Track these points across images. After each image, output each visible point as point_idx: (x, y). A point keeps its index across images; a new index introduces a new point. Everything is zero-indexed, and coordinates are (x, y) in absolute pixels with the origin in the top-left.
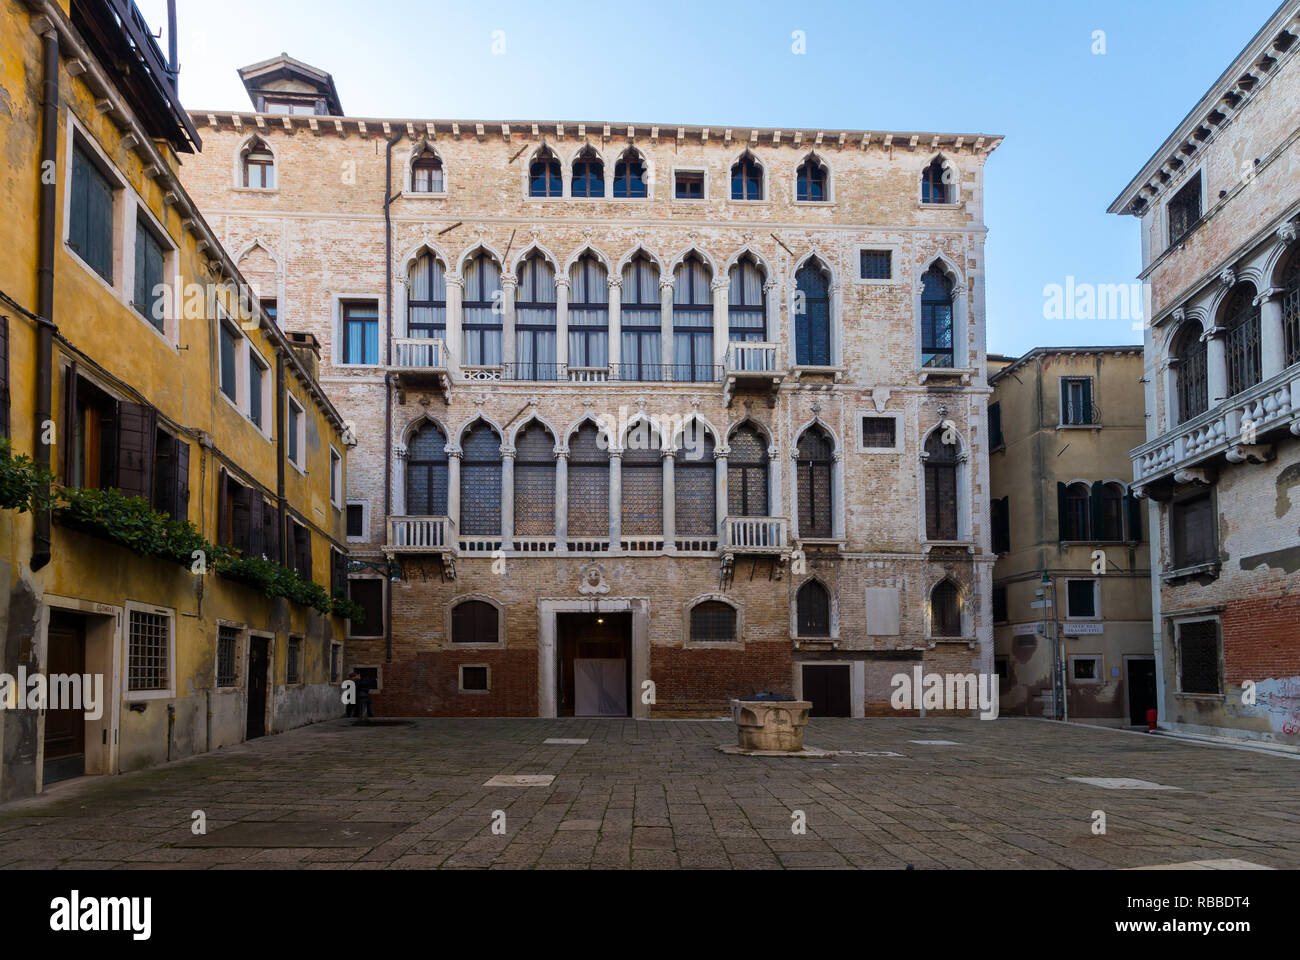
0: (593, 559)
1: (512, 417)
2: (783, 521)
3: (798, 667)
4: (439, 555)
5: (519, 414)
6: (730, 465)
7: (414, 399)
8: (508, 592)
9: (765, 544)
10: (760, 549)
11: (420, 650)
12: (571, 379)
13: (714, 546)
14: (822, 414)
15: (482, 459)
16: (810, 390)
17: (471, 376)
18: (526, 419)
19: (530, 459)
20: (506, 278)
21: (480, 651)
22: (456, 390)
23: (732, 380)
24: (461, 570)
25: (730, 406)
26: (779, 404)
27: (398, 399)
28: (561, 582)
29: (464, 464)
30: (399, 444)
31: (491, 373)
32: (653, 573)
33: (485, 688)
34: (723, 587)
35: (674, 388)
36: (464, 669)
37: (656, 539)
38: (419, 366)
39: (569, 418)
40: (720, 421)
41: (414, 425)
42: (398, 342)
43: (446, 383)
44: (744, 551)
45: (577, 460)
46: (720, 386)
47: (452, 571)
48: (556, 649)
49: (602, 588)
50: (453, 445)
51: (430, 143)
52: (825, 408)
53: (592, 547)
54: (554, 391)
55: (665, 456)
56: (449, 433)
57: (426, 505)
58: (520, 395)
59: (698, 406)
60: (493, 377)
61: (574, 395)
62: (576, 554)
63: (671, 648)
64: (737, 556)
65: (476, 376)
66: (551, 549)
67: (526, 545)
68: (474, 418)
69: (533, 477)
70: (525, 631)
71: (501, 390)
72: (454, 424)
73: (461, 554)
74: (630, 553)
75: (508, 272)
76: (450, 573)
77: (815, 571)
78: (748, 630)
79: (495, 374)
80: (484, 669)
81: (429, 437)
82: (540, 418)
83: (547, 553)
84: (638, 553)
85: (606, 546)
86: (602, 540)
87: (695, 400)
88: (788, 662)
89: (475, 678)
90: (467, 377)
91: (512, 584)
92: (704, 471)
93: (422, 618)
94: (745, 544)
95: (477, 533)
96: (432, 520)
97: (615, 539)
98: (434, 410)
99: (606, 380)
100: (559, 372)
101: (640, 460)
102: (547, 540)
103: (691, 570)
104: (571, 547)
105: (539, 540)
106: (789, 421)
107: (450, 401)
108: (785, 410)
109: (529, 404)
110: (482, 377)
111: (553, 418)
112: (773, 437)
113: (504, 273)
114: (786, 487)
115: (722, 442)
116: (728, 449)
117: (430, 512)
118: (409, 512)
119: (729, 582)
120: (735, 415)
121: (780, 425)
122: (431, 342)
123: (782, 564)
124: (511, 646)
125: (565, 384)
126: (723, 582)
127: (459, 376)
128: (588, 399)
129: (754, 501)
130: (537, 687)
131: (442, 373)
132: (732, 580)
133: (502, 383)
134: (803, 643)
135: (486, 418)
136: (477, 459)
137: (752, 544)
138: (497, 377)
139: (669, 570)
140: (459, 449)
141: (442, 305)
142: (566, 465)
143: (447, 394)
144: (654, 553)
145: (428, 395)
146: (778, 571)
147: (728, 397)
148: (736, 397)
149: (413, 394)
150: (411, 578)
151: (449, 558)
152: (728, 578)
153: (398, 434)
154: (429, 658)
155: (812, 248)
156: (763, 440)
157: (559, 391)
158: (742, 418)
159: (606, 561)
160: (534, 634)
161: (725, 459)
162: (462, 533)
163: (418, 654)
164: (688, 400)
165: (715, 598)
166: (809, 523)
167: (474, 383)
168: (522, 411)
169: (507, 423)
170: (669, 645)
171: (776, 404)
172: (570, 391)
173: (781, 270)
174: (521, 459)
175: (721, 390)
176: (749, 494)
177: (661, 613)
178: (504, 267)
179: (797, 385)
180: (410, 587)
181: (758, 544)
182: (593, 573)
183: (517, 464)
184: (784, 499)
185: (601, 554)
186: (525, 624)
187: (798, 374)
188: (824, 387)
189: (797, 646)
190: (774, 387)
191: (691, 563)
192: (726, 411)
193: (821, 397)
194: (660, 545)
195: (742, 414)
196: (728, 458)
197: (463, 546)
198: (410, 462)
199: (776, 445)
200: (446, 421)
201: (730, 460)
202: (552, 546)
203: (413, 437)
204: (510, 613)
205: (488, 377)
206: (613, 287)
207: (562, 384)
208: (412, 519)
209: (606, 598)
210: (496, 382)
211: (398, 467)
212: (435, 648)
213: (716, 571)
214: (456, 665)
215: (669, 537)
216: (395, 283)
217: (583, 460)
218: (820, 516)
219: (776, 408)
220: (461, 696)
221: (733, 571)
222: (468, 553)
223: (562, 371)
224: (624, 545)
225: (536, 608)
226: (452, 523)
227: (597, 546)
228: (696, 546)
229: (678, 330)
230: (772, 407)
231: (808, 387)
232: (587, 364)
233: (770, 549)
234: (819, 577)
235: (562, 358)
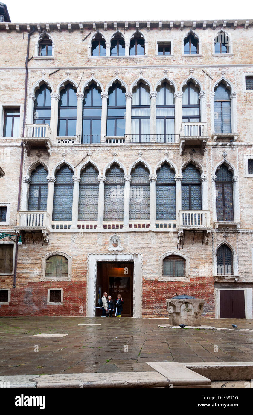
0: (115, 233)
1: (79, 162)
2: (208, 212)
3: (217, 291)
4: (40, 231)
5: (83, 160)
6: (183, 185)
7: (34, 154)
8: (73, 250)
9: (199, 224)
10: (196, 227)
11: (30, 281)
12: (107, 143)
13: (175, 226)
14: (228, 157)
15: (65, 183)
16: (222, 145)
17: (61, 142)
18: (85, 162)
19: (87, 183)
20: (79, 95)
21: (58, 281)
22: (54, 149)
23: (183, 141)
24: (52, 239)
25: (183, 154)
26: (206, 153)
27: (26, 154)
28: (100, 245)
29: (56, 185)
30: (26, 175)
31: (71, 140)
32: (144, 240)
33: (60, 302)
34: (179, 247)
35: (156, 146)
36: (51, 291)
37: (146, 222)
38: (38, 137)
39: (106, 161)
40: (178, 162)
41: (33, 166)
42: (27, 126)
43: (49, 145)
44: (188, 228)
45: (110, 183)
46: (178, 144)
47: (47, 239)
48: (96, 281)
49: (118, 248)
50: (51, 175)
51: (47, 33)
52: (229, 154)
53: (115, 227)
54: (99, 149)
55: (151, 180)
56: (49, 170)
57: (37, 206)
58: (83, 151)
59: (167, 155)
60: (71, 142)
61: (108, 150)
62: (107, 230)
63: (152, 281)
64: (185, 231)
65: (63, 142)
66: (95, 228)
67: (83, 226)
68: (61, 162)
69: (88, 191)
70: (81, 271)
71: (74, 149)
72: (52, 165)
73: (52, 230)
74: (133, 229)
75: (80, 92)
76: (46, 240)
77: (225, 239)
78: (191, 271)
79: (72, 141)
80: (60, 291)
81: (41, 172)
82: (92, 162)
83: (93, 230)
84: (137, 230)
85: (122, 226)
86: (119, 223)
87: (166, 151)
88: (212, 289)
89: (56, 296)
90: (59, 142)
91: (76, 246)
92: (170, 187)
93: (32, 264)
94: (189, 224)
95: (60, 220)
96: (38, 213)
97: (126, 222)
98: (43, 159)
99: (124, 142)
100: (102, 139)
101: (140, 182)
102: (93, 223)
103: (163, 239)
104: (105, 227)
105: (89, 223)
106: (211, 161)
107: (50, 154)
108: (210, 156)
109: (87, 155)
110: (66, 142)
111: (98, 161)
112: (203, 169)
113: (78, 92)
114: (210, 195)
115: (179, 172)
116: (181, 176)
117: (39, 209)
118: (29, 210)
119: (182, 245)
120: (185, 159)
121: (207, 163)
122: (43, 125)
123: (208, 235)
124: (73, 280)
125: (105, 145)
126: (179, 245)
127: (55, 142)
128: (115, 152)
129: (194, 203)
130: (86, 301)
131: (47, 140)
132: (183, 244)
133: (75, 145)
134: (220, 278)
135: (67, 162)
136: (62, 183)
137: (192, 224)
138: (73, 142)
139: (152, 238)
140: (53, 178)
141: (49, 108)
142: (104, 185)
143: (49, 151)
144: (146, 230)
145: (40, 152)
146: (206, 239)
147: (181, 150)
148: (186, 150)
149: (34, 151)
150: (27, 243)
151: (46, 232)
152: (182, 243)
153: (26, 170)
154: (34, 286)
155: (222, 76)
156: (199, 171)
157: (102, 149)
158: (188, 160)
159: (121, 234)
160: (85, 273)
161: (180, 182)
162: (53, 220)
163: (29, 283)
164: (162, 151)
165: (175, 254)
166: (222, 214)
167: (62, 145)
168: (84, 158)
169: (76, 164)
170: (152, 279)
171: (205, 153)
172: (107, 148)
173: (207, 87)
174: (83, 183)
175: (179, 146)
176: (192, 199)
177: (148, 261)
178: (78, 90)
179: (215, 143)
180: (27, 248)
181: (196, 224)
182: (115, 240)
183: (81, 185)
184: (209, 201)
185: (119, 230)
186: (82, 267)
187: (215, 138)
188: (229, 144)
189: (217, 279)
190: (203, 144)
191: (163, 235)
192: (181, 157)
193: (227, 149)
194: (148, 226)
195: (188, 158)
196: (181, 181)
197: (53, 226)
198: (31, 185)
199: (205, 173)
200: (48, 164)
201: (183, 182)
202: (96, 226)
203: (33, 173)
204: (74, 261)
205: (69, 142)
206: (128, 98)
207: (103, 145)
208: (29, 213)
209: (121, 253)
210: (72, 144)
211: (25, 186)
212: (36, 280)
213: (175, 239)
214: (46, 289)
215: (152, 221)
216: (28, 98)
217: (112, 183)
218: (228, 210)
219: (205, 155)
220: (49, 306)
221: (184, 239)
222: (55, 230)
223: (103, 139)
224: (131, 226)
225: (87, 259)
226: (48, 215)
227: (117, 227)
228: (165, 226)
229: (158, 117)
230: (203, 155)
231: (221, 144)
232: (115, 135)
233: (201, 227)
234: (227, 242)
235: (103, 131)
